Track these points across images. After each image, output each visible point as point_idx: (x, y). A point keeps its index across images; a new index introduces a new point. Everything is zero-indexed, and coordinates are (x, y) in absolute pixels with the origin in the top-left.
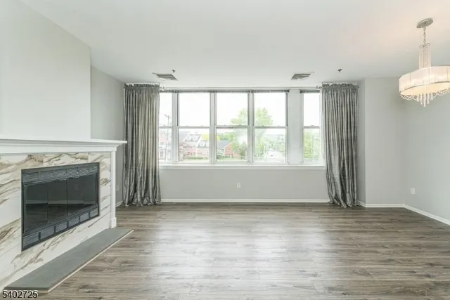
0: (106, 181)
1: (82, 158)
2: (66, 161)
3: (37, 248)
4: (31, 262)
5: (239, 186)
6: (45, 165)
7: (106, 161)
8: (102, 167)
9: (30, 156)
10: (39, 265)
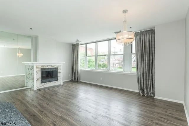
0: (60, 72)
1: (53, 66)
2: (49, 67)
3: (43, 84)
4: (42, 86)
5: (101, 79)
6: (45, 68)
7: (60, 67)
8: (58, 69)
9: (42, 66)
10: (43, 87)
